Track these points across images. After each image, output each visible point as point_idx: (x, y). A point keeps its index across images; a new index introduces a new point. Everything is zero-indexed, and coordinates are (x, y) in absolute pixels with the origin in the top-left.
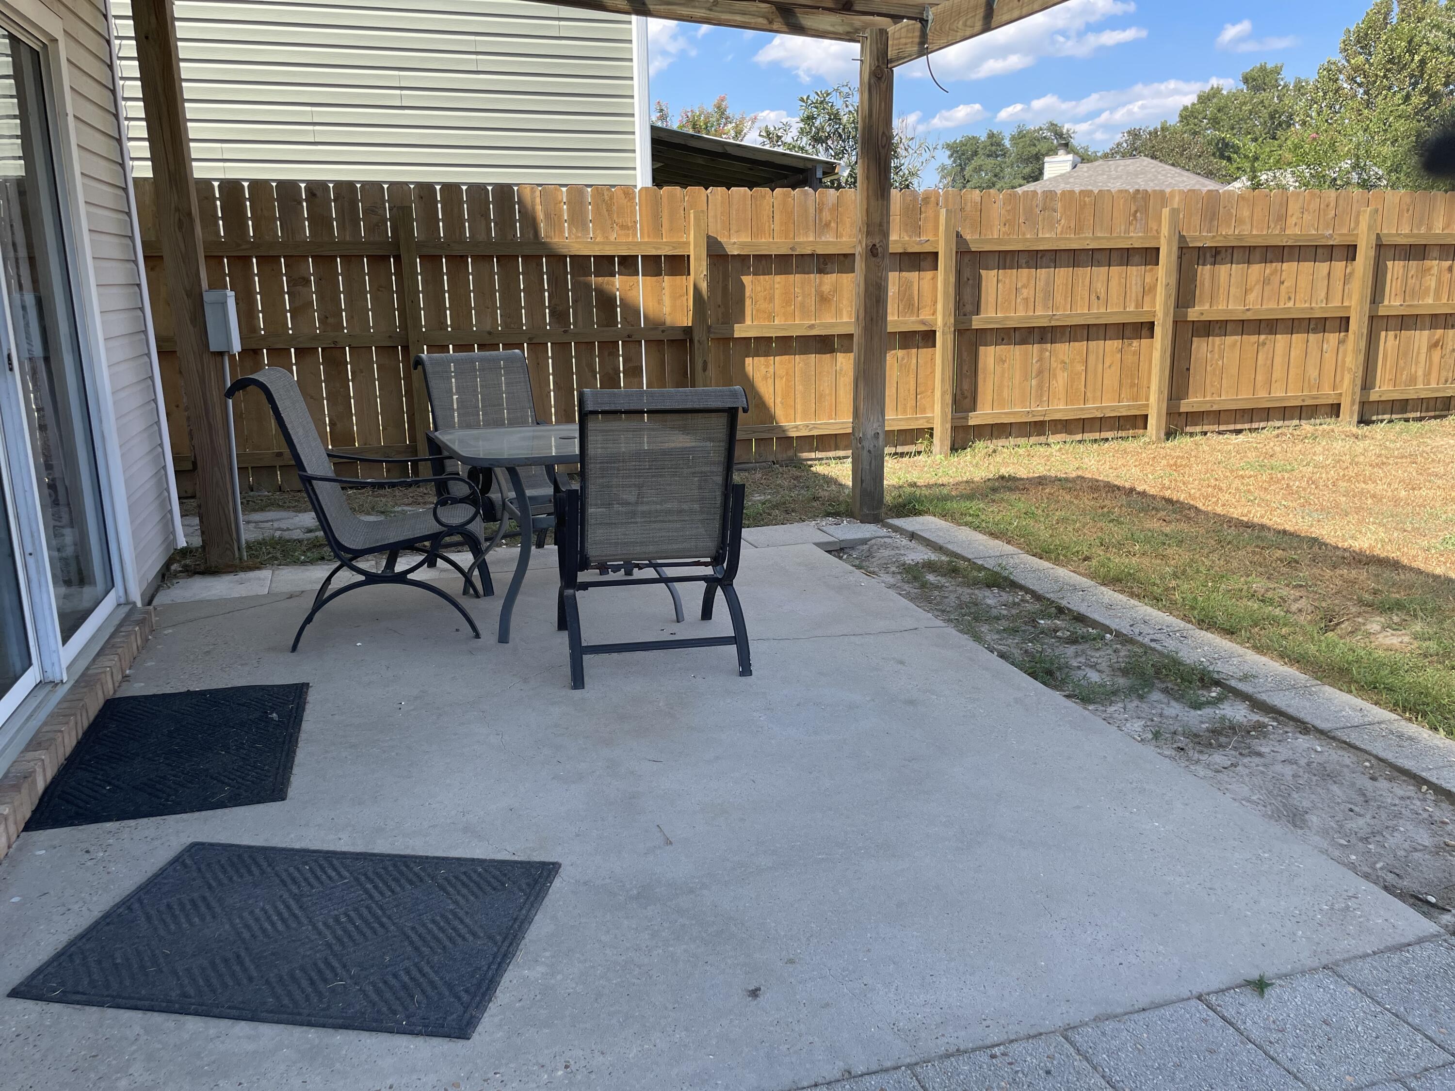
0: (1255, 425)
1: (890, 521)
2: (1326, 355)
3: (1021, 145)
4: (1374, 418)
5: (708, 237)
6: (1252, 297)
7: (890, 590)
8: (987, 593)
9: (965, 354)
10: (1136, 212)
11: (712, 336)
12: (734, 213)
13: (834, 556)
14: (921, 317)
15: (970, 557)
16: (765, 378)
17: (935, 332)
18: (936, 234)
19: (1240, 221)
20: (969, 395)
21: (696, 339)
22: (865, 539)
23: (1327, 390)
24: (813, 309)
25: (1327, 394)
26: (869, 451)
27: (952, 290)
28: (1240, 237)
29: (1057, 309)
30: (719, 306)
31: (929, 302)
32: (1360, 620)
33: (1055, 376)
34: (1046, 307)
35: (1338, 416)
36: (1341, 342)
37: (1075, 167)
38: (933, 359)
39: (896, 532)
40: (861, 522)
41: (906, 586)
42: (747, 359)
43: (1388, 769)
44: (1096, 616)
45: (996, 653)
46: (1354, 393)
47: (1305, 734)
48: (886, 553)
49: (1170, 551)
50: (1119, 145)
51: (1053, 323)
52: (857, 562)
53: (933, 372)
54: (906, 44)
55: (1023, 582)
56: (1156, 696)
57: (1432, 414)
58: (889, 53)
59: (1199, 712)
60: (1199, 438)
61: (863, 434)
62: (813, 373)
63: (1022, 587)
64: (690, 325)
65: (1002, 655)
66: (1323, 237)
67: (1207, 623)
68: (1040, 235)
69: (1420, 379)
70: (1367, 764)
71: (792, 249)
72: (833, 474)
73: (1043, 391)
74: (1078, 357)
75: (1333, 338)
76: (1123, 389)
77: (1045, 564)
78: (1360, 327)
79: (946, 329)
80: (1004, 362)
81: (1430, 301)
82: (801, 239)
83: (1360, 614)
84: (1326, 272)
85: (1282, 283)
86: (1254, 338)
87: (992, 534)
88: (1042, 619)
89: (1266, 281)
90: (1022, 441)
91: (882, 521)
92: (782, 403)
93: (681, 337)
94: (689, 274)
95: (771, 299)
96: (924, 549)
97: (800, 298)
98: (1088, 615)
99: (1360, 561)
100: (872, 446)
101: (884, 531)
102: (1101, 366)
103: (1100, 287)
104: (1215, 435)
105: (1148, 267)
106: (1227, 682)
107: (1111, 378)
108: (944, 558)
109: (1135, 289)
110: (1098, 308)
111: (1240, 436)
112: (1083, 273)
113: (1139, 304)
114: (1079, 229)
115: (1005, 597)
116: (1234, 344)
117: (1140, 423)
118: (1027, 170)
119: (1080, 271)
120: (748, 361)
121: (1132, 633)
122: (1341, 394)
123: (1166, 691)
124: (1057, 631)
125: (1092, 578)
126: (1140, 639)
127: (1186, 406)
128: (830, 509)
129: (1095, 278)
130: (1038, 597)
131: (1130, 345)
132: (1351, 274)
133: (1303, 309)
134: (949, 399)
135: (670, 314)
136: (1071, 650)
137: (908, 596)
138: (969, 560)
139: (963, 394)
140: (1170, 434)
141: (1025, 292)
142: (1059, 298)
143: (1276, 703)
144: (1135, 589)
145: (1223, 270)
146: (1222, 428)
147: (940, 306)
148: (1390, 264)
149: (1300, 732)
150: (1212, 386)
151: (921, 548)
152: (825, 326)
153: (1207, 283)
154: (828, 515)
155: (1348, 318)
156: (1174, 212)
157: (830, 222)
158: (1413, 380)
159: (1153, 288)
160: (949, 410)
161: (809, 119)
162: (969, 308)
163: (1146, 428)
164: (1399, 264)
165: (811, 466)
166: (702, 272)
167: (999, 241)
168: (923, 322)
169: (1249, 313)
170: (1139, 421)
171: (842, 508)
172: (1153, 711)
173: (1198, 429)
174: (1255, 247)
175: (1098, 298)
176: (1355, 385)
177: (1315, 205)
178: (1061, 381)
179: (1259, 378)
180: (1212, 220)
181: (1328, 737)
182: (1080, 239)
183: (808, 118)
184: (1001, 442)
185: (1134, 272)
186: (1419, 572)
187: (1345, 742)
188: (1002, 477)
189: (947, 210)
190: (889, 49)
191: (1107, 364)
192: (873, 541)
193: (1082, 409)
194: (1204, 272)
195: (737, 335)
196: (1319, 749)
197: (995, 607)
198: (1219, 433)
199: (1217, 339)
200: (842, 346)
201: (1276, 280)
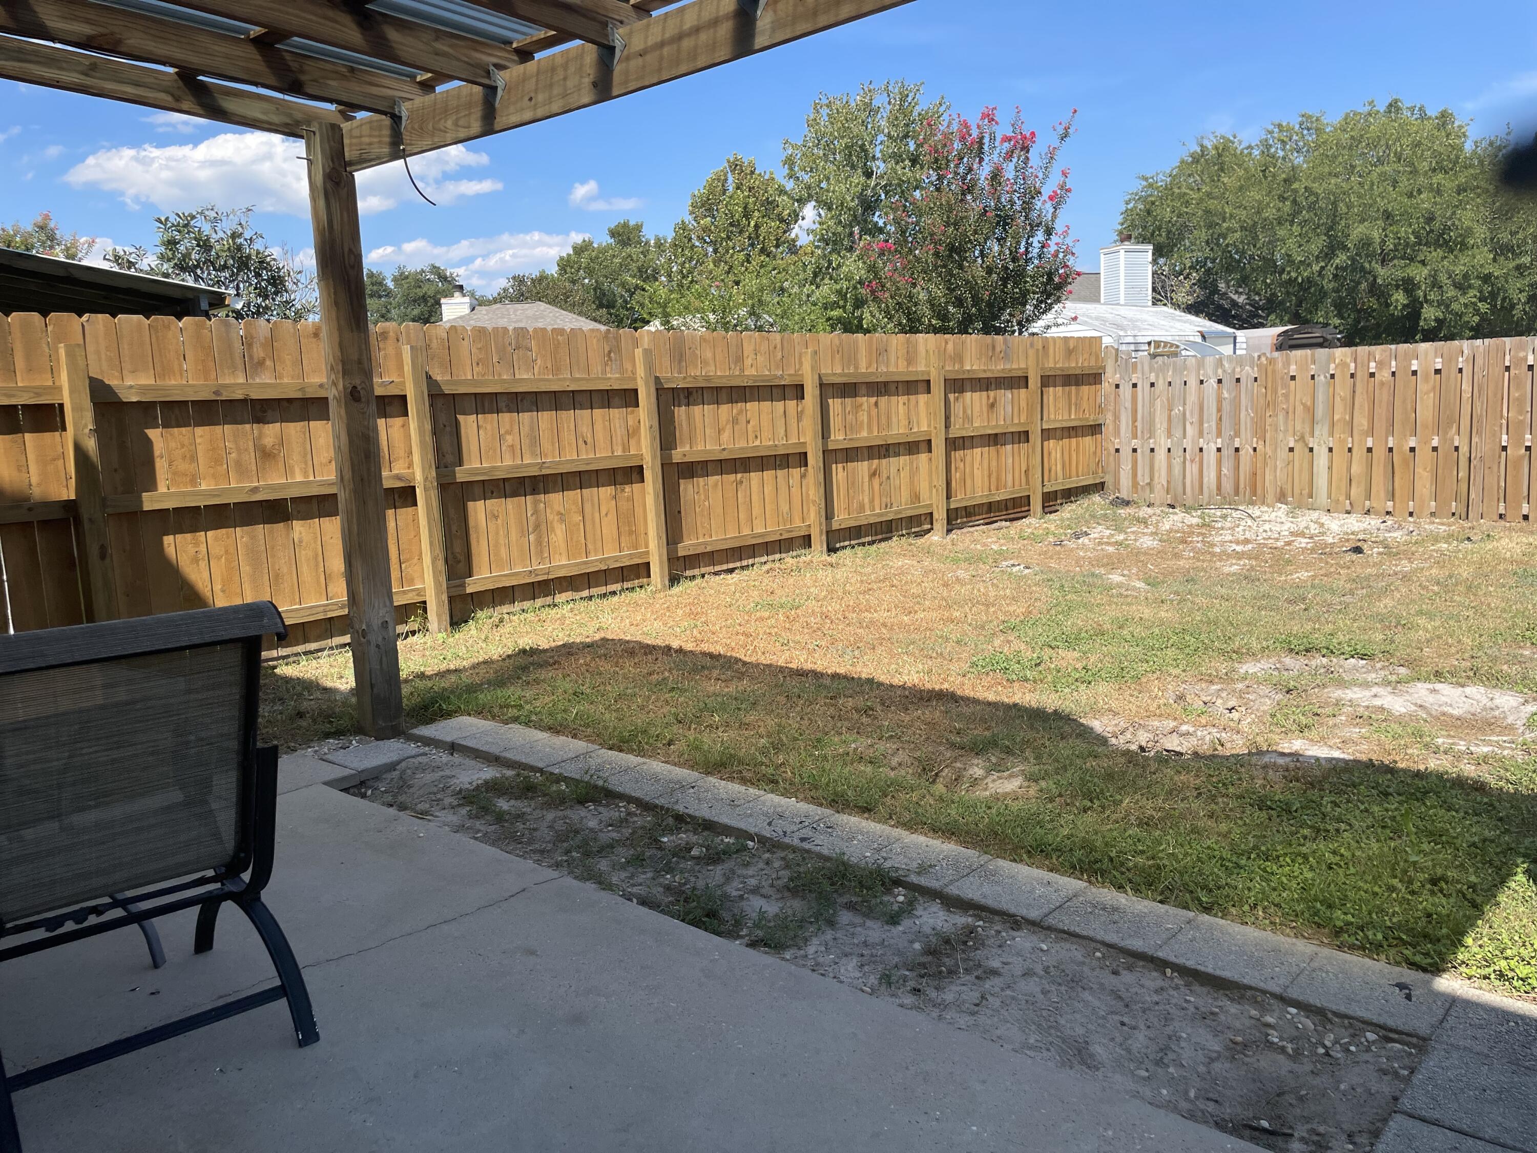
0: (745, 563)
1: (416, 731)
2: (793, 490)
3: (406, 286)
4: (838, 545)
5: (92, 380)
6: (726, 436)
7: (458, 835)
8: (583, 812)
9: (452, 512)
10: (610, 352)
11: (110, 510)
12: (125, 347)
13: (354, 795)
14: (395, 472)
15: (540, 765)
16: (195, 560)
17: (413, 488)
18: (401, 374)
19: (705, 362)
20: (462, 558)
21: (85, 517)
22: (392, 763)
23: (798, 523)
24: (254, 468)
25: (798, 526)
26: (378, 646)
27: (428, 438)
28: (708, 378)
29: (546, 455)
30: (116, 470)
31: (402, 453)
32: (958, 765)
33: (553, 530)
34: (533, 454)
35: (810, 546)
36: (803, 476)
37: (473, 309)
38: (415, 519)
39: (429, 745)
40: (377, 739)
41: (478, 824)
42: (165, 538)
43: (1121, 956)
44: (724, 820)
45: (635, 900)
46: (821, 524)
47: (1018, 930)
48: (429, 777)
49: (751, 718)
50: (505, 290)
51: (545, 472)
52: (389, 798)
53: (418, 534)
54: (370, 144)
55: (620, 789)
56: (845, 917)
57: (880, 537)
58: (346, 154)
59: (901, 928)
60: (699, 580)
61: (368, 626)
62: (263, 548)
63: (621, 796)
64: (73, 497)
65: (643, 902)
66: (776, 377)
67: (839, 803)
68: (517, 376)
69: (867, 506)
70: (1098, 954)
71: (216, 393)
72: (308, 676)
73: (542, 547)
74: (573, 507)
75: (796, 472)
76: (623, 539)
77: (632, 759)
78: (817, 461)
79: (428, 484)
80: (496, 517)
81: (864, 434)
82: (228, 380)
83: (956, 759)
84: (782, 410)
85: (748, 422)
86: (732, 477)
87: (551, 729)
88: (664, 835)
89: (735, 421)
90: (527, 604)
91: (404, 733)
92: (223, 591)
93: (57, 515)
94: (64, 429)
95: (194, 458)
96: (473, 763)
97: (233, 455)
98: (716, 819)
99: (922, 699)
100: (380, 639)
101: (412, 748)
102: (597, 515)
103: (585, 429)
104: (712, 576)
105: (630, 409)
106: (908, 879)
107: (609, 528)
108: (510, 773)
109: (619, 432)
110: (587, 453)
111: (734, 575)
112: (567, 416)
113: (626, 448)
114: (556, 369)
115: (609, 813)
116: (716, 485)
117: (643, 571)
118: (416, 312)
119: (563, 414)
120: (168, 540)
121: (775, 835)
122: (809, 526)
123: (850, 907)
124: (691, 849)
125: (692, 768)
126: (787, 840)
127: (683, 549)
128: (327, 727)
129: (579, 422)
130: (646, 806)
131: (623, 490)
132: (802, 411)
133: (769, 447)
134: (441, 564)
135: (39, 485)
136: (717, 873)
137: (486, 839)
138: (541, 770)
139: (455, 558)
140: (674, 580)
141: (509, 438)
142: (546, 445)
143: (970, 896)
144: (745, 774)
145: (697, 410)
146: (717, 568)
147: (416, 458)
148: (830, 401)
149: (1013, 929)
150: (703, 527)
151: (470, 762)
152: (272, 487)
153: (684, 424)
154: (328, 735)
155: (806, 453)
156: (647, 352)
157: (264, 360)
158: (862, 508)
159: (637, 430)
160: (443, 579)
161: (171, 244)
162: (450, 458)
163: (649, 576)
164: (838, 401)
165: (275, 667)
166: (86, 426)
167: (474, 382)
168: (398, 478)
169: (725, 453)
170: (642, 570)
171: (344, 723)
172: (856, 941)
173: (696, 572)
174: (721, 388)
175: (585, 443)
176: (820, 517)
177: (764, 347)
178: (558, 532)
179: (741, 516)
180: (680, 362)
181: (1042, 927)
182: (559, 380)
183: (169, 242)
184: (506, 609)
185: (616, 414)
186: (976, 701)
187: (1064, 932)
188: (524, 651)
189: (412, 347)
190: (346, 149)
191: (603, 512)
192: (403, 764)
193: (585, 563)
194: (680, 412)
195: (147, 507)
196: (1045, 948)
197: (601, 831)
198: (716, 574)
199: (701, 479)
200: (299, 512)
201: (742, 419)
